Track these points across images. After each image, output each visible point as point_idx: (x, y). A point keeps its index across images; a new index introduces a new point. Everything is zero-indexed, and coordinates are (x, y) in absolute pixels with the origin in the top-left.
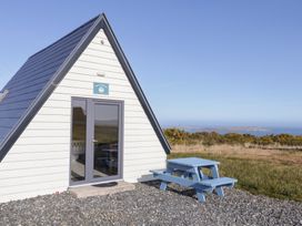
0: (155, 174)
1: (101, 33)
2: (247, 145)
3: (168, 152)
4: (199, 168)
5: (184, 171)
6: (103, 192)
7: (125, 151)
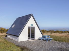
0: (40, 38)
1: (32, 17)
2: (60, 33)
3: (42, 35)
4: (47, 37)
5: (45, 37)
6: (33, 40)
7: (36, 34)
